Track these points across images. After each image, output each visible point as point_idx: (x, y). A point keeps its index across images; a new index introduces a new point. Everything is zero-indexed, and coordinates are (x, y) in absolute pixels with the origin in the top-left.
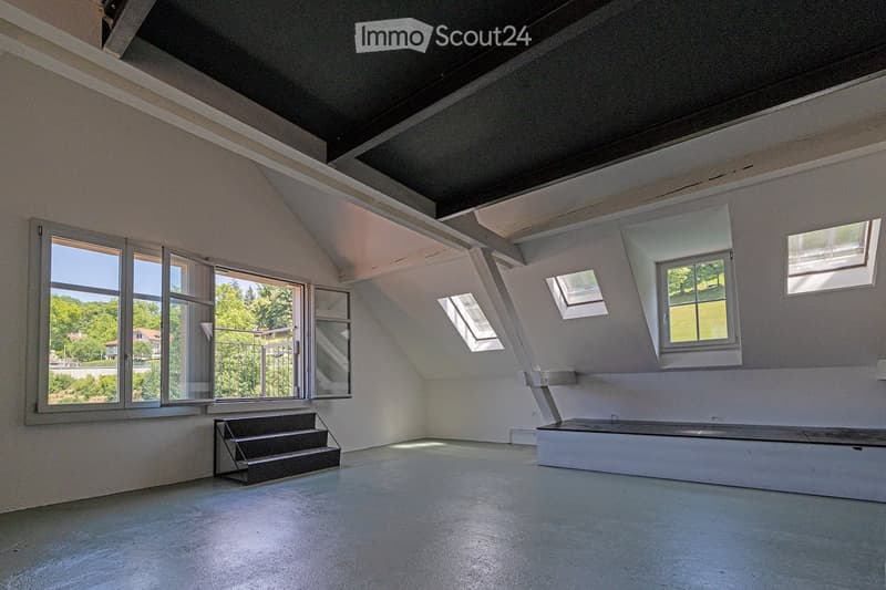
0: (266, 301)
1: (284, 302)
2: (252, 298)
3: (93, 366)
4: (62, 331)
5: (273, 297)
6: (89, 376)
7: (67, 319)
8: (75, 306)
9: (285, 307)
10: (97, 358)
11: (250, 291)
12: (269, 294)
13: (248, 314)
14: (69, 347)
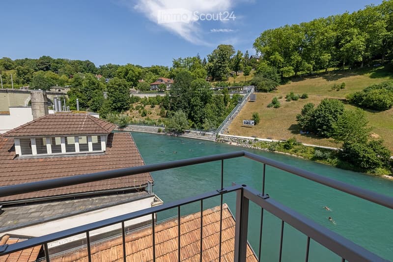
0: (211, 64)
1: (220, 64)
2: (206, 63)
3: (146, 93)
4: (136, 79)
5: (214, 62)
6: (145, 97)
7: (138, 74)
8: (140, 69)
9: (220, 67)
10: (148, 90)
11: (205, 60)
12: (213, 61)
13: (204, 71)
14: (139, 85)
